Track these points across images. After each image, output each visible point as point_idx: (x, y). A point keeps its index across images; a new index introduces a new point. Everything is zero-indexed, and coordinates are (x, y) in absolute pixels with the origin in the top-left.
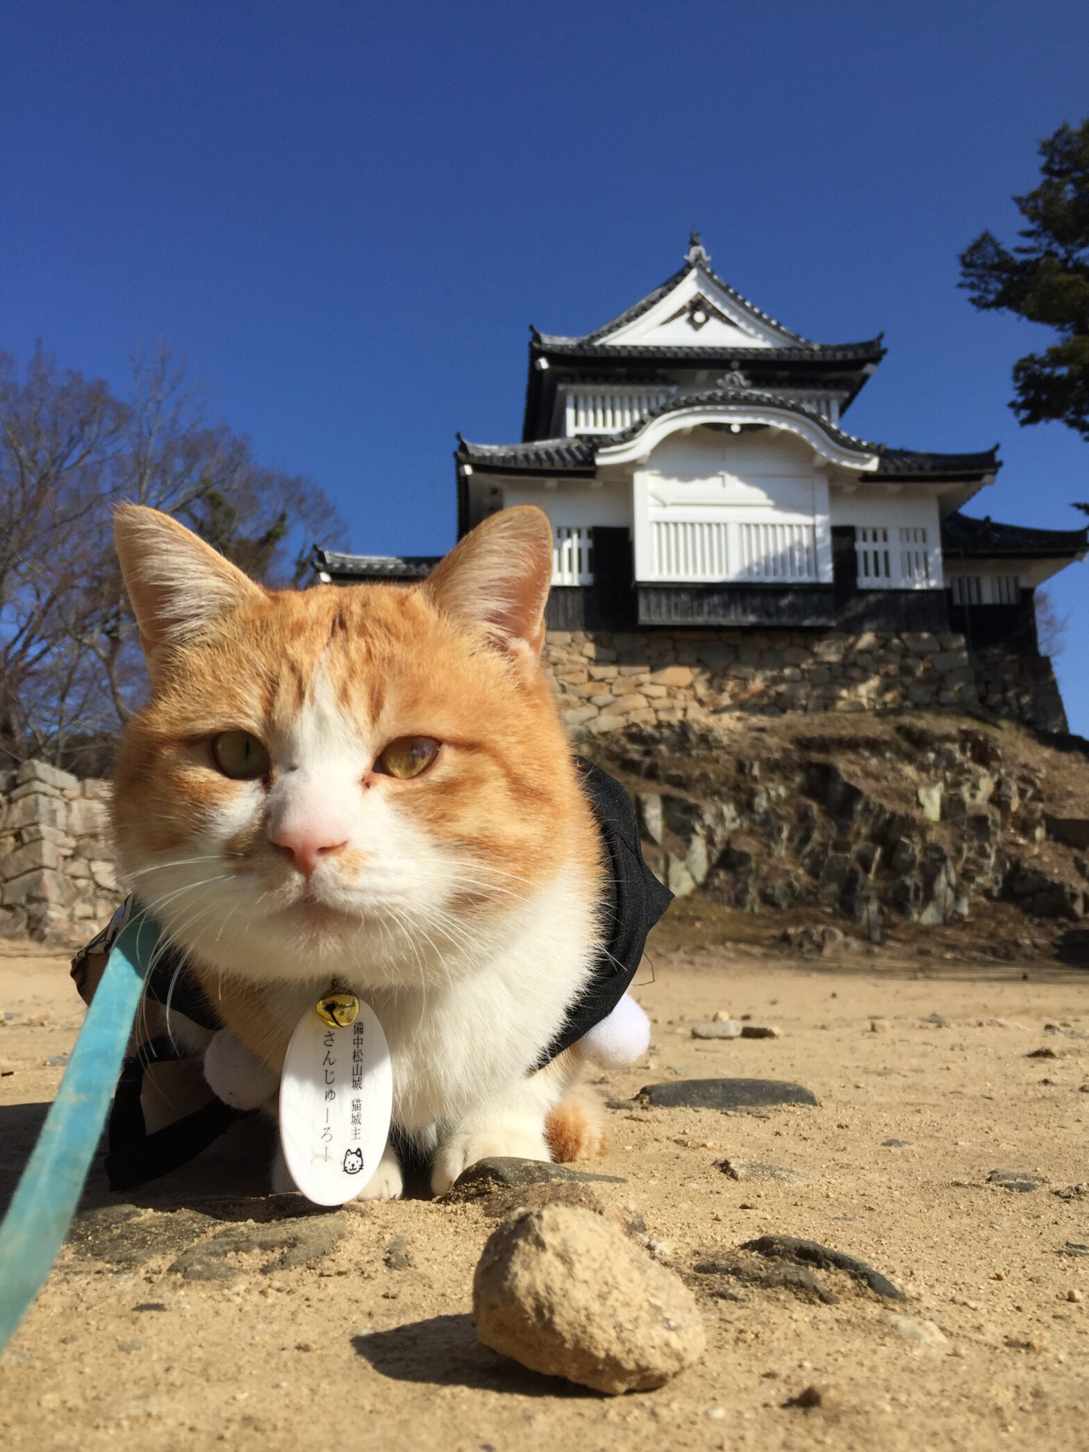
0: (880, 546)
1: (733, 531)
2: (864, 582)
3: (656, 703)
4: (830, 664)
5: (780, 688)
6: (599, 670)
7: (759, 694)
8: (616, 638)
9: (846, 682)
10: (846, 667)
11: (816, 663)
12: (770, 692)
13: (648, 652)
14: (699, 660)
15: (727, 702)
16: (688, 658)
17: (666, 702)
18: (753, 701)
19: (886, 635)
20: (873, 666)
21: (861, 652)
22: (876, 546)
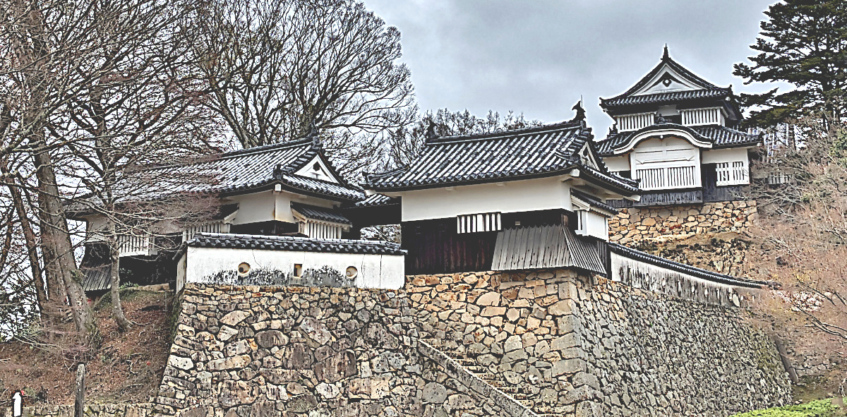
0: (726, 169)
1: (666, 170)
2: (719, 183)
3: (643, 232)
4: (705, 215)
5: (686, 224)
6: (623, 222)
7: (679, 227)
8: (629, 210)
9: (711, 221)
10: (711, 215)
11: (700, 214)
12: (683, 226)
13: (640, 214)
14: (658, 216)
15: (667, 231)
16: (654, 215)
17: (646, 232)
18: (677, 229)
19: (726, 202)
20: (721, 214)
21: (717, 209)
22: (724, 169)
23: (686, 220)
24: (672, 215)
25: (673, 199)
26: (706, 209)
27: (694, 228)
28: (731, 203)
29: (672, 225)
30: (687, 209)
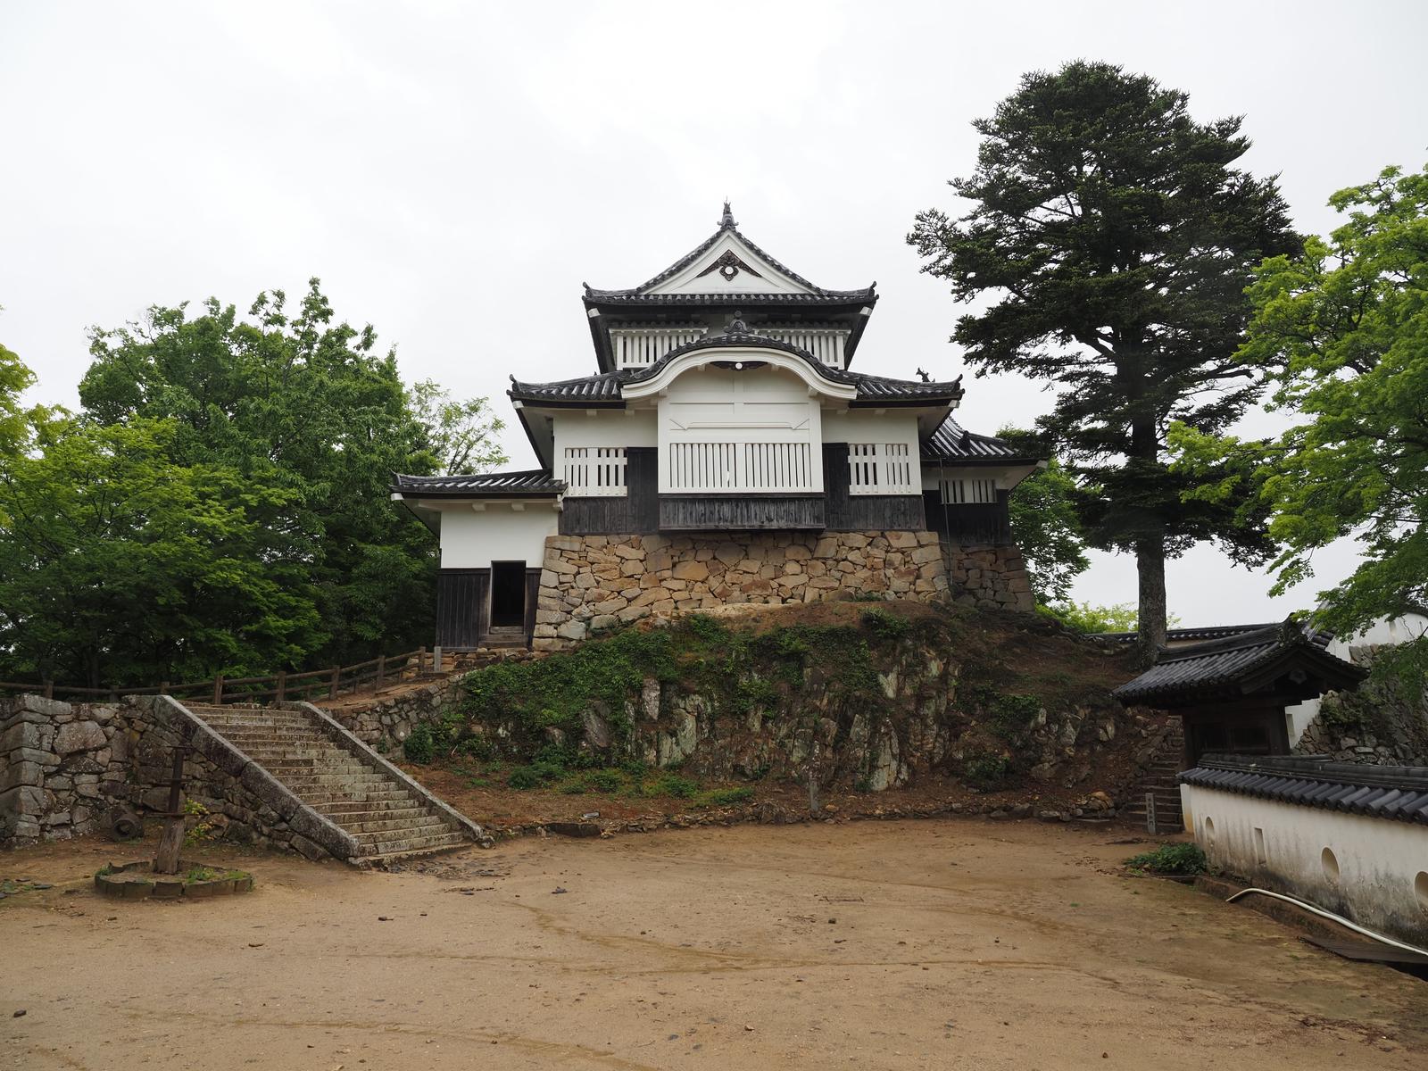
0: (869, 459)
1: (740, 449)
2: (856, 489)
3: (677, 596)
4: (824, 560)
5: (781, 581)
6: (629, 568)
7: (764, 586)
8: (644, 540)
9: (838, 575)
10: (838, 561)
11: (813, 558)
12: (774, 584)
13: (671, 552)
14: (714, 558)
15: (736, 593)
16: (705, 556)
17: (685, 595)
18: (758, 592)
19: (873, 534)
20: (861, 561)
21: (851, 549)
22: (866, 459)
23: (780, 571)
24: (747, 557)
25: (755, 519)
26: (828, 546)
27: (800, 591)
28: (883, 535)
29: (747, 579)
30: (782, 545)
